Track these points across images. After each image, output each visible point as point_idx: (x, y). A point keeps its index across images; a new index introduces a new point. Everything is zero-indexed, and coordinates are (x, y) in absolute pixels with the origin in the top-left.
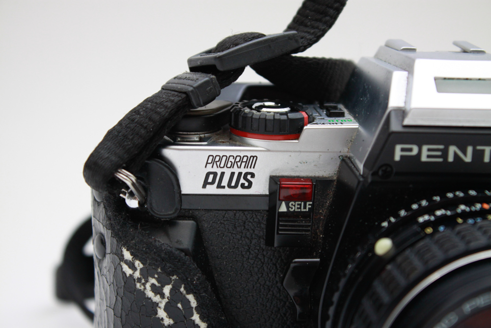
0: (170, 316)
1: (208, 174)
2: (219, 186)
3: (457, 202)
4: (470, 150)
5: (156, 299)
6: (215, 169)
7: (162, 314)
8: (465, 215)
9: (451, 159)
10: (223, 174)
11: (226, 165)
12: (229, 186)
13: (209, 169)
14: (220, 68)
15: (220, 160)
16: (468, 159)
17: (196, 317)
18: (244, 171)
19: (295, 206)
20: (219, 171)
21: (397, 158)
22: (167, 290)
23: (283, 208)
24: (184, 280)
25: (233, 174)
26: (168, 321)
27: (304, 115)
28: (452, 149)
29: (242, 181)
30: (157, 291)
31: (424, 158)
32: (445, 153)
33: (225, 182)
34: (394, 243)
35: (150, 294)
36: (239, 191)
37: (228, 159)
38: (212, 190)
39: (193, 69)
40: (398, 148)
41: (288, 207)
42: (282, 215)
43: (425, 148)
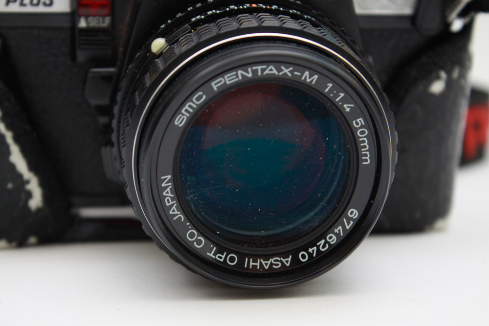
12: (31, 3)
19: (94, 22)
23: (83, 24)
33: (26, 1)
34: (166, 41)
36: (41, 9)
38: (15, 9)
41: (87, 22)
42: (83, 31)
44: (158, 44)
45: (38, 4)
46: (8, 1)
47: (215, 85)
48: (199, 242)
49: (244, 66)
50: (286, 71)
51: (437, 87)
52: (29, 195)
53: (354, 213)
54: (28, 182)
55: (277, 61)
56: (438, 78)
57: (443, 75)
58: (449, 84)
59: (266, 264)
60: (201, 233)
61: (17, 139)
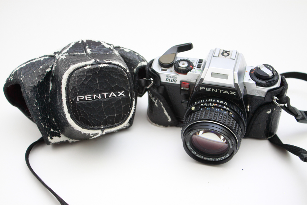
0: (158, 105)
1: (167, 79)
2: (169, 81)
3: (210, 102)
4: (217, 90)
5: (155, 101)
6: (168, 78)
7: (156, 104)
9: (213, 91)
10: (170, 79)
11: (170, 77)
12: (171, 81)
13: (167, 78)
15: (169, 76)
16: (216, 91)
17: (163, 107)
18: (174, 79)
19: (185, 89)
20: (169, 79)
21: (201, 89)
22: (157, 100)
23: (182, 88)
24: (160, 99)
25: (172, 80)
28: (213, 89)
29: (174, 81)
30: (155, 100)
32: (211, 90)
33: (170, 80)
34: (195, 108)
35: (153, 100)
36: (173, 83)
37: (171, 77)
38: (168, 82)
40: (201, 87)
42: (182, 90)
43: (207, 88)
44: (193, 108)
45: (173, 81)
46: (166, 80)
47: (199, 130)
48: (195, 153)
49: (205, 128)
50: (214, 131)
51: (269, 112)
52: (168, 119)
53: (228, 155)
54: (168, 117)
56: (269, 111)
57: (270, 110)
58: (272, 112)
59: (209, 159)
60: (195, 151)
61: (166, 109)
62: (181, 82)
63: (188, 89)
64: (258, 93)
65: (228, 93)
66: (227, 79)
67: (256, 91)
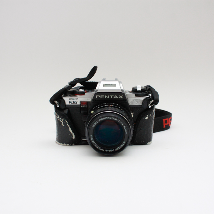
0: (64, 124)
2: (72, 103)
3: (105, 105)
4: (109, 96)
5: (61, 122)
7: (62, 124)
8: (105, 107)
9: (106, 98)
13: (70, 100)
14: (72, 84)
15: (72, 99)
16: (109, 98)
17: (68, 125)
18: (76, 101)
19: (84, 106)
20: (71, 101)
21: (96, 98)
22: (63, 120)
23: (82, 107)
24: (65, 118)
25: (74, 101)
26: (63, 125)
27: (86, 91)
28: (106, 96)
30: (61, 120)
31: (101, 98)
32: (104, 97)
33: (73, 103)
34: (94, 111)
35: (60, 121)
36: (75, 104)
38: (71, 104)
39: (69, 84)
40: (96, 96)
43: (101, 96)
44: (92, 112)
46: (69, 103)
47: (99, 120)
48: (97, 147)
49: (104, 117)
50: (112, 118)
51: (147, 118)
52: (73, 136)
53: (124, 142)
54: (72, 134)
55: (110, 116)
57: (147, 116)
58: (149, 118)
59: (109, 151)
60: (98, 145)
61: (70, 127)
62: (81, 102)
63: (86, 106)
64: (137, 102)
65: (117, 98)
66: (115, 86)
67: (136, 101)
